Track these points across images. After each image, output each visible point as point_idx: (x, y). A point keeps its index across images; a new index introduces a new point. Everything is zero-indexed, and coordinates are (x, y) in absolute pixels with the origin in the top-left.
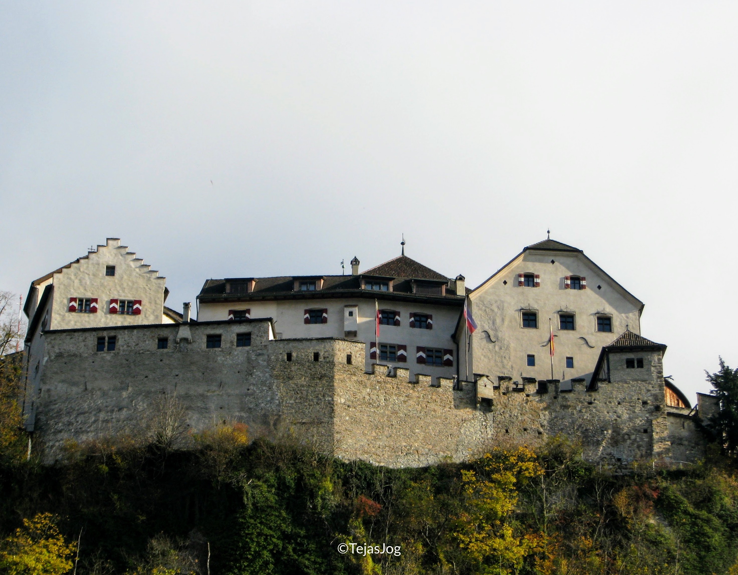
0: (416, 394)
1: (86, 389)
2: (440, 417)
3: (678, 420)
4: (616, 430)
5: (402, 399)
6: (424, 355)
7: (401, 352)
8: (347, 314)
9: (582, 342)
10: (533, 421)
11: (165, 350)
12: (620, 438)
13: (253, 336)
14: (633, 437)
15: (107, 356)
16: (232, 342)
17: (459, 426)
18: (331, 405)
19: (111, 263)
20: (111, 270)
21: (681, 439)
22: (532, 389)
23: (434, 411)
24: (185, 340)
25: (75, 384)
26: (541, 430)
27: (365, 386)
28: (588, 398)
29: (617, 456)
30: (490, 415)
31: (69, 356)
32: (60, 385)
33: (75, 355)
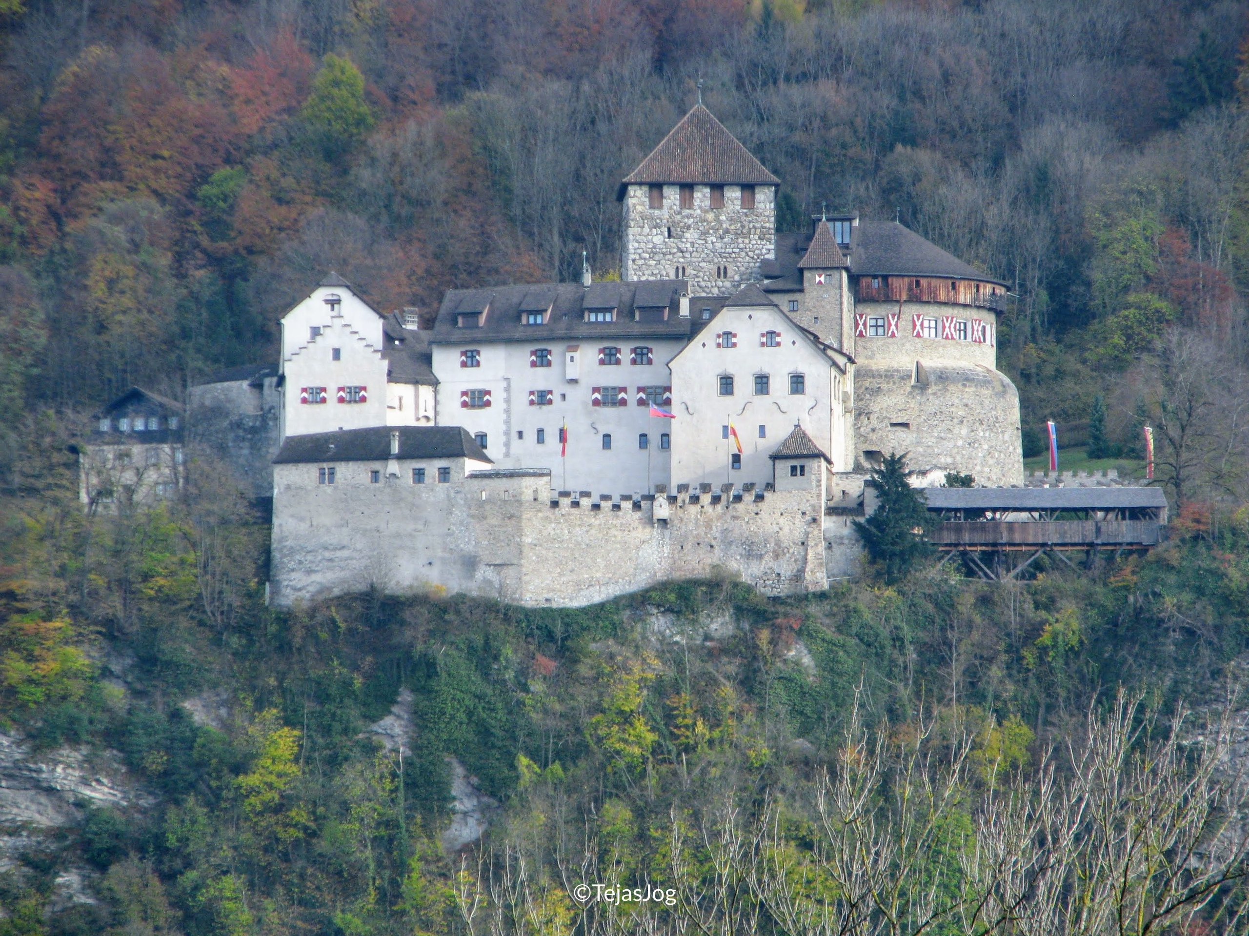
0: (598, 522)
1: (312, 525)
2: (619, 543)
3: (843, 518)
4: (778, 543)
5: (584, 529)
6: (644, 396)
7: (622, 395)
8: (568, 359)
9: (776, 407)
10: (706, 533)
11: (377, 485)
12: (780, 551)
13: (452, 472)
14: (791, 551)
15: (328, 489)
16: (434, 478)
17: (638, 548)
18: (520, 547)
19: (337, 347)
20: (337, 354)
21: (842, 538)
22: (706, 499)
23: (615, 536)
24: (393, 475)
25: (302, 519)
26: (714, 543)
27: (551, 522)
28: (755, 509)
29: (777, 571)
30: (667, 532)
31: (297, 488)
32: (290, 520)
33: (301, 488)
